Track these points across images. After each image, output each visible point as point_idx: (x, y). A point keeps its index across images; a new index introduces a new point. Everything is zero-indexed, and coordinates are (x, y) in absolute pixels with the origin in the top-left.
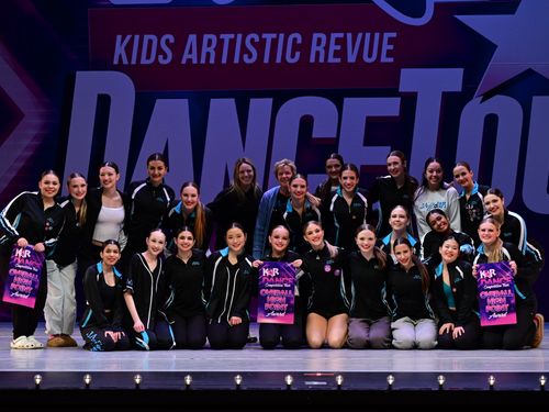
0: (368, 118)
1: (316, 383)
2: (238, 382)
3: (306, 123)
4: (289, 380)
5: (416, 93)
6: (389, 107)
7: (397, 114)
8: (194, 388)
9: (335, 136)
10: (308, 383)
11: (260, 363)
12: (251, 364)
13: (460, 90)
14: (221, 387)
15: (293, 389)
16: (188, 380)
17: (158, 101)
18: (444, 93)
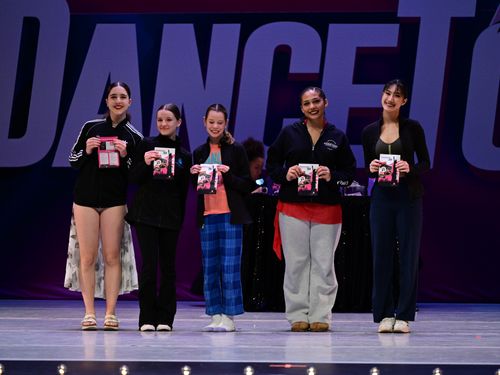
0: (358, 49)
3: (282, 55)
5: (419, 19)
6: (385, 36)
7: (395, 45)
13: (473, 15)
17: (98, 26)
18: (453, 19)
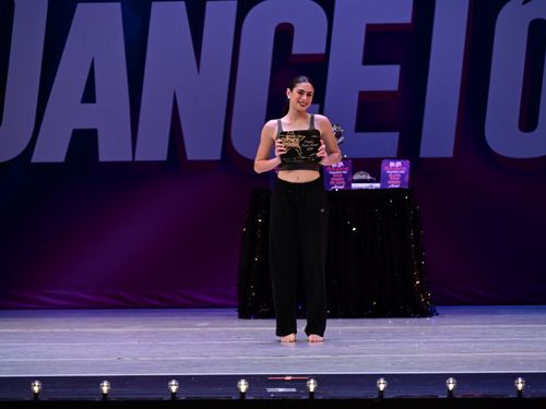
1: (281, 390)
2: (174, 389)
3: (284, 34)
4: (243, 386)
7: (409, 21)
8: (113, 398)
9: (323, 51)
10: (270, 390)
11: (211, 364)
12: (199, 365)
14: (151, 397)
15: (248, 398)
16: (105, 388)
17: (79, 5)
